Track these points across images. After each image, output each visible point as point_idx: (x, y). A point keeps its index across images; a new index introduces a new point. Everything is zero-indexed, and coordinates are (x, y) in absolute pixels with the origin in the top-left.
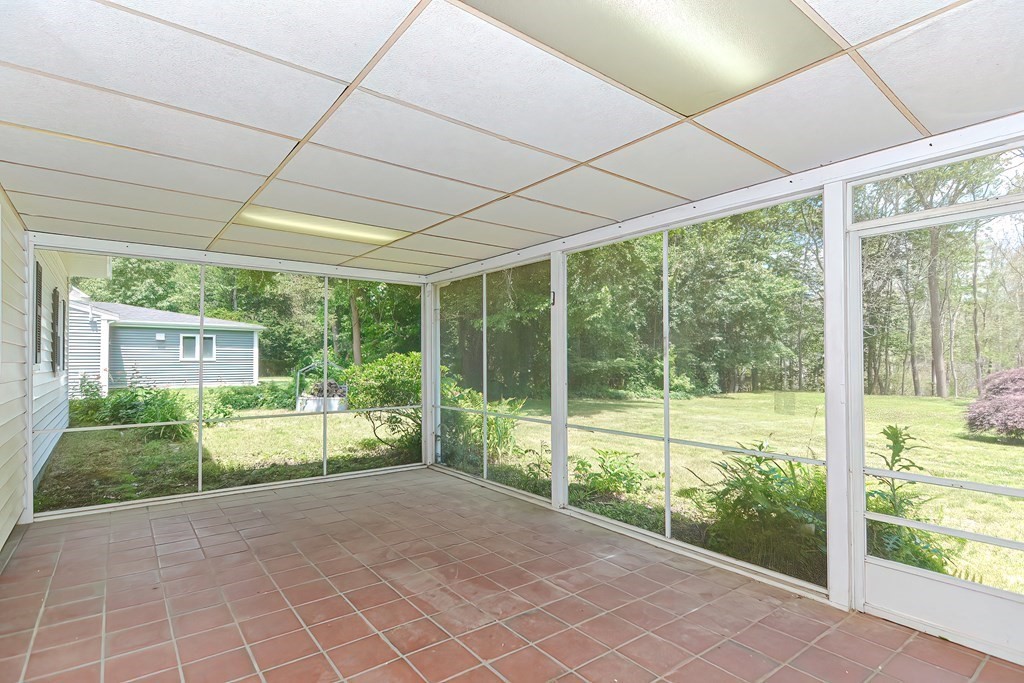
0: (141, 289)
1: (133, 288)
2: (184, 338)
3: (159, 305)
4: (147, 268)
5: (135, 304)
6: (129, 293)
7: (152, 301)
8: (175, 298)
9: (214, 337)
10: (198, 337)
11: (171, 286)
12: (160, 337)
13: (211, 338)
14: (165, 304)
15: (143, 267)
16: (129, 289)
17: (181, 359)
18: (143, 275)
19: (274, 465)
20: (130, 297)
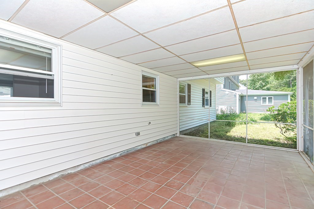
0: (258, 85)
1: (256, 84)
2: (263, 98)
3: (263, 88)
4: (260, 78)
5: (256, 89)
6: (255, 86)
7: (261, 87)
8: (268, 86)
9: (273, 97)
10: (267, 98)
11: (268, 82)
12: (255, 98)
13: (272, 98)
14: (265, 88)
15: (259, 78)
16: (255, 85)
17: (262, 104)
18: (259, 80)
19: (241, 137)
20: (255, 87)
